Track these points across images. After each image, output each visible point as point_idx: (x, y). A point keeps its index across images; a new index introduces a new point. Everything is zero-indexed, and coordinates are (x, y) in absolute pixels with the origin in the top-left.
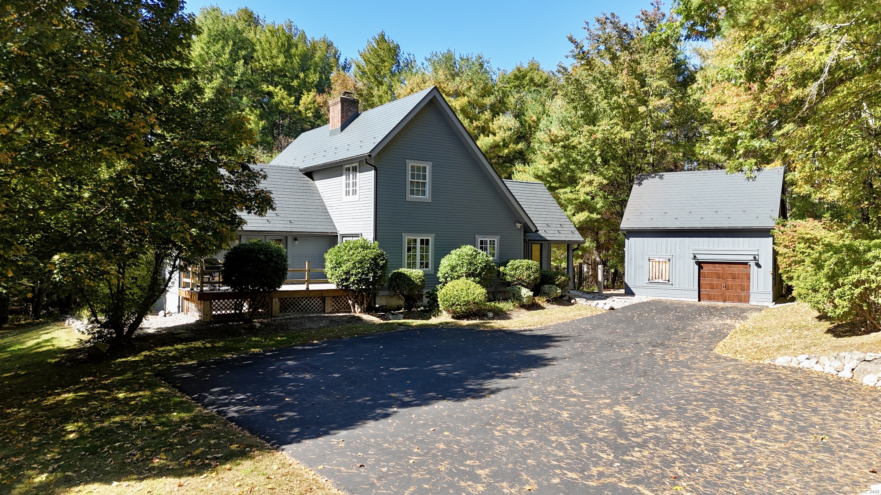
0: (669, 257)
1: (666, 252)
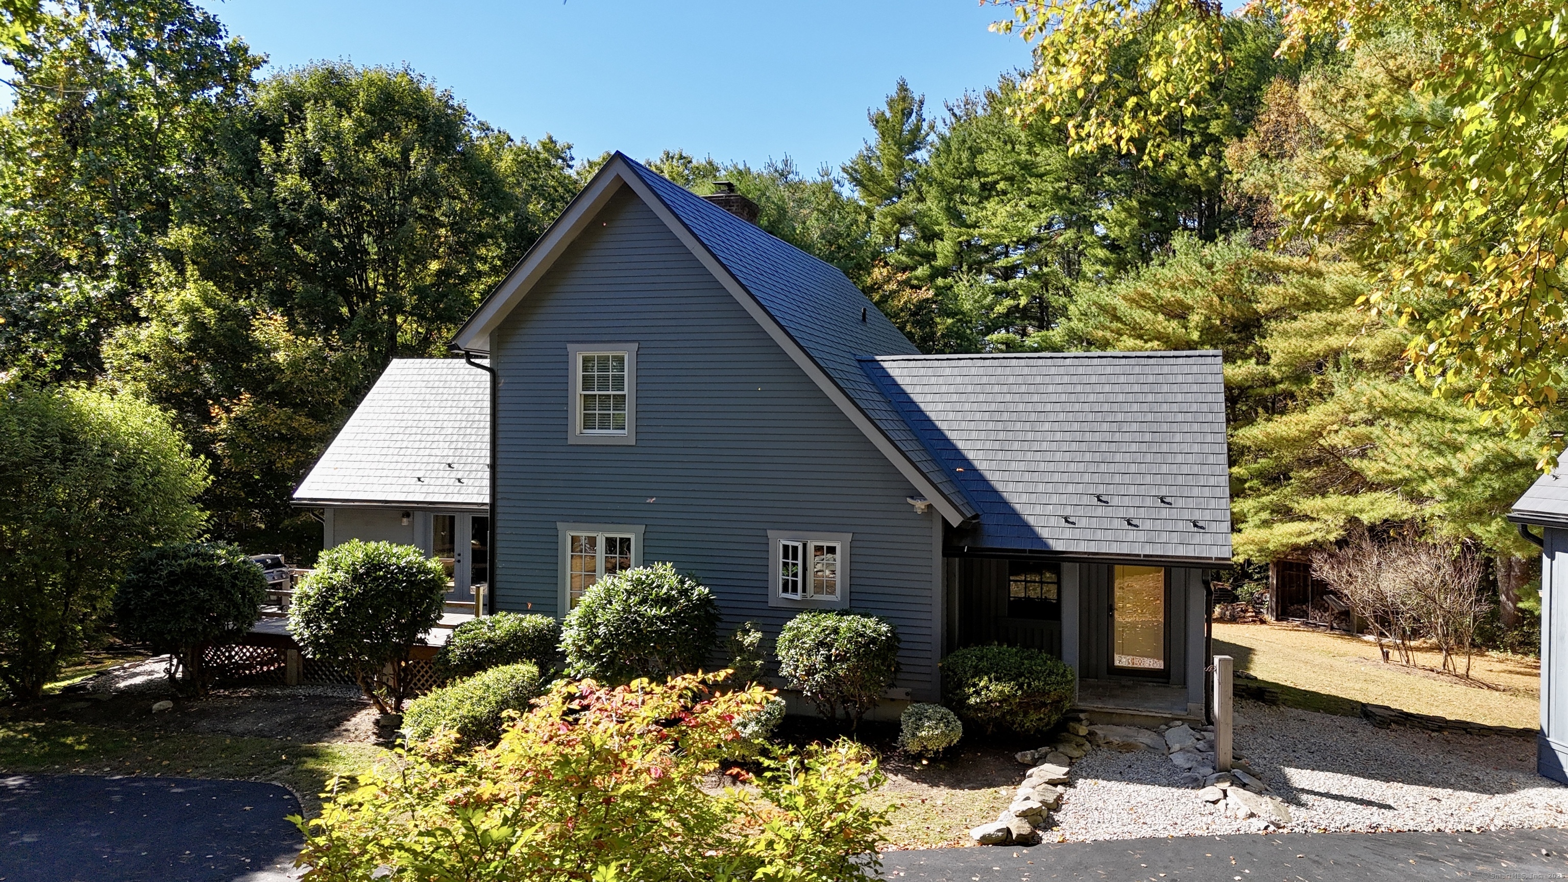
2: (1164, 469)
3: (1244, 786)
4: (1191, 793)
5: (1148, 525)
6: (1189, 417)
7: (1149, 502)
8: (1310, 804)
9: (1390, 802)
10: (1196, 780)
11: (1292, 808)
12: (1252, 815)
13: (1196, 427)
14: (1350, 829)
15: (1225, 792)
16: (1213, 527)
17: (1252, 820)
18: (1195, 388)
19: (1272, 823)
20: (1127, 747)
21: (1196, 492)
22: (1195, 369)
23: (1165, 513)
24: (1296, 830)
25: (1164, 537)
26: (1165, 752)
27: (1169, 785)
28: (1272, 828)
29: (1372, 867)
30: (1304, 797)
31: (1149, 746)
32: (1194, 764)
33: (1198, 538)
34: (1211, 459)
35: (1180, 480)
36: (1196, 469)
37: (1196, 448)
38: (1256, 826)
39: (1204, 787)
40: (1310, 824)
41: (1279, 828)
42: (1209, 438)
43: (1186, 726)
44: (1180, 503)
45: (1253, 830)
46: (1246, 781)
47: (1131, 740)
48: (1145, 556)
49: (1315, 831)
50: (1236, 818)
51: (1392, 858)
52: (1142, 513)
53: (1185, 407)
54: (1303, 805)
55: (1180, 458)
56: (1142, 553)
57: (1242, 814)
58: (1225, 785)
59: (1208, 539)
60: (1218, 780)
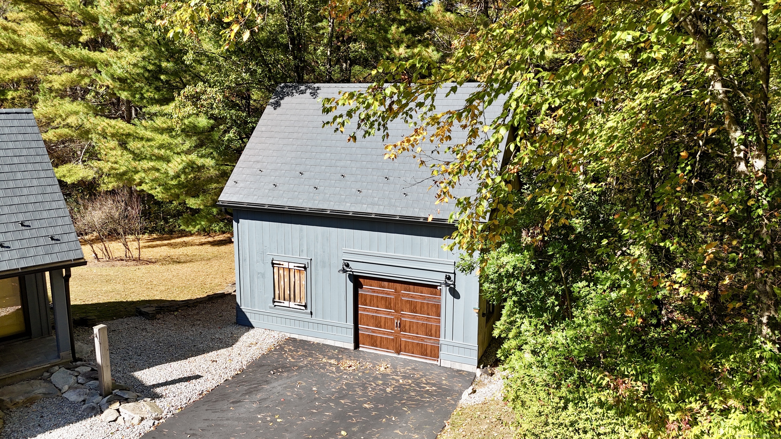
0: (305, 262)
1: (301, 251)
2: (16, 200)
3: (127, 400)
4: (96, 419)
5: (17, 245)
6: (23, 159)
7: (12, 227)
8: (164, 394)
9: (197, 373)
10: (93, 408)
11: (157, 401)
12: (143, 419)
13: (30, 167)
14: (192, 401)
15: (118, 410)
16: (65, 238)
17: (143, 422)
18: (20, 137)
19: (155, 419)
20: (31, 401)
21: (45, 214)
22: (16, 123)
23: (27, 234)
24: (168, 416)
25: (32, 252)
26: (59, 394)
27: (78, 420)
28: (157, 422)
29: (219, 422)
30: (158, 390)
31: (45, 394)
32: (86, 397)
33: (57, 248)
34: (49, 189)
35: (31, 207)
36: (40, 198)
37: (35, 182)
38: (148, 425)
39: (102, 412)
40: (172, 409)
41: (159, 420)
42: (42, 174)
43: (63, 369)
44: (36, 224)
45: (147, 429)
46: (126, 396)
47: (32, 395)
48: (22, 268)
49: (177, 411)
50: (133, 426)
51: (223, 411)
52: (9, 236)
53: (17, 152)
54: (162, 396)
55: (25, 191)
56: (19, 267)
57: (136, 421)
58: (116, 405)
59: (64, 247)
60: (110, 402)
